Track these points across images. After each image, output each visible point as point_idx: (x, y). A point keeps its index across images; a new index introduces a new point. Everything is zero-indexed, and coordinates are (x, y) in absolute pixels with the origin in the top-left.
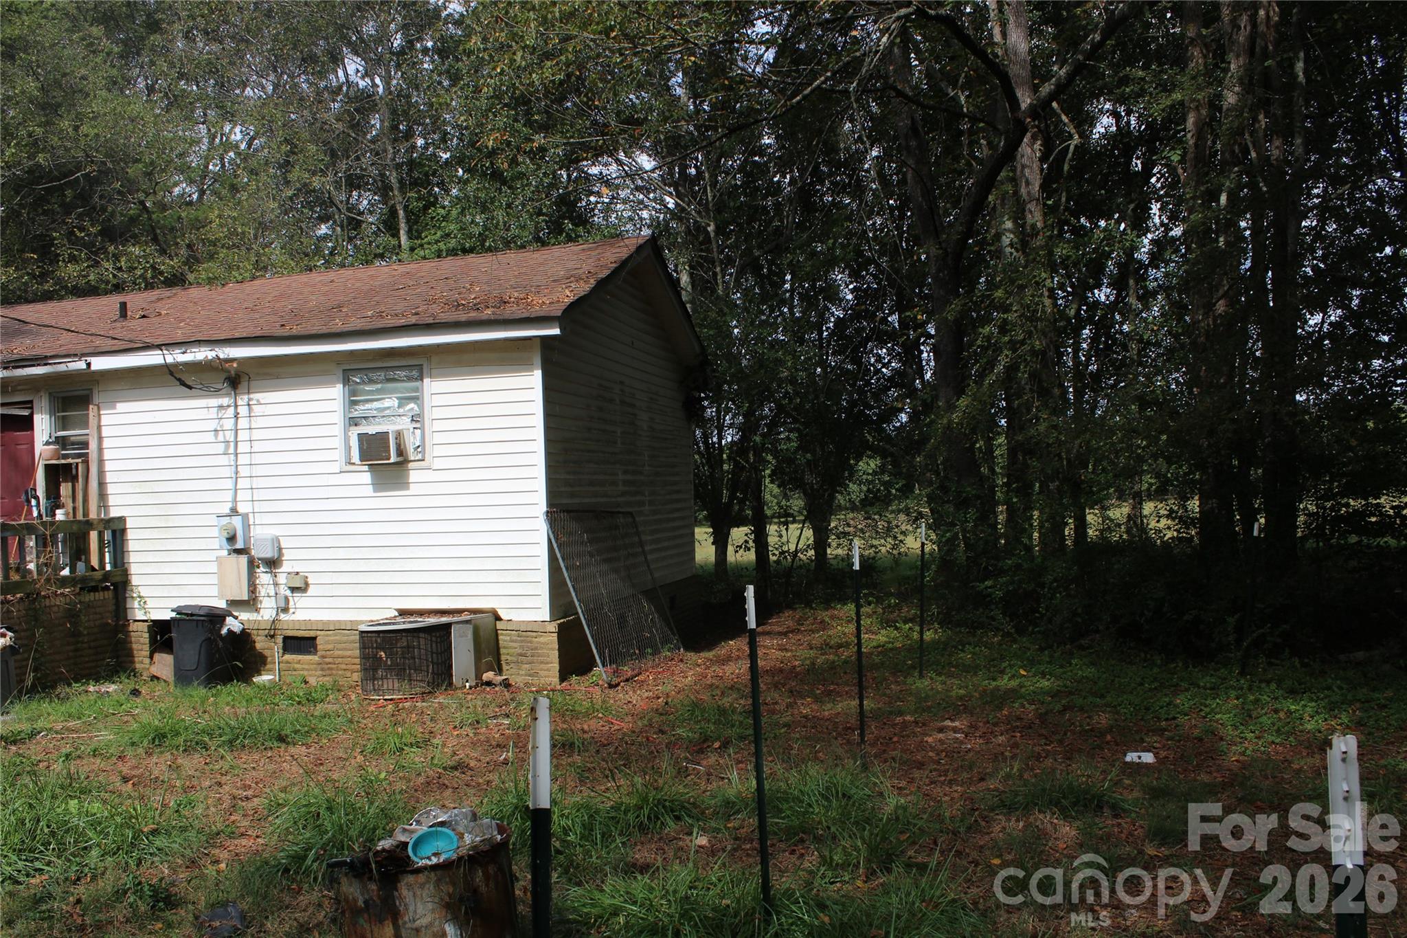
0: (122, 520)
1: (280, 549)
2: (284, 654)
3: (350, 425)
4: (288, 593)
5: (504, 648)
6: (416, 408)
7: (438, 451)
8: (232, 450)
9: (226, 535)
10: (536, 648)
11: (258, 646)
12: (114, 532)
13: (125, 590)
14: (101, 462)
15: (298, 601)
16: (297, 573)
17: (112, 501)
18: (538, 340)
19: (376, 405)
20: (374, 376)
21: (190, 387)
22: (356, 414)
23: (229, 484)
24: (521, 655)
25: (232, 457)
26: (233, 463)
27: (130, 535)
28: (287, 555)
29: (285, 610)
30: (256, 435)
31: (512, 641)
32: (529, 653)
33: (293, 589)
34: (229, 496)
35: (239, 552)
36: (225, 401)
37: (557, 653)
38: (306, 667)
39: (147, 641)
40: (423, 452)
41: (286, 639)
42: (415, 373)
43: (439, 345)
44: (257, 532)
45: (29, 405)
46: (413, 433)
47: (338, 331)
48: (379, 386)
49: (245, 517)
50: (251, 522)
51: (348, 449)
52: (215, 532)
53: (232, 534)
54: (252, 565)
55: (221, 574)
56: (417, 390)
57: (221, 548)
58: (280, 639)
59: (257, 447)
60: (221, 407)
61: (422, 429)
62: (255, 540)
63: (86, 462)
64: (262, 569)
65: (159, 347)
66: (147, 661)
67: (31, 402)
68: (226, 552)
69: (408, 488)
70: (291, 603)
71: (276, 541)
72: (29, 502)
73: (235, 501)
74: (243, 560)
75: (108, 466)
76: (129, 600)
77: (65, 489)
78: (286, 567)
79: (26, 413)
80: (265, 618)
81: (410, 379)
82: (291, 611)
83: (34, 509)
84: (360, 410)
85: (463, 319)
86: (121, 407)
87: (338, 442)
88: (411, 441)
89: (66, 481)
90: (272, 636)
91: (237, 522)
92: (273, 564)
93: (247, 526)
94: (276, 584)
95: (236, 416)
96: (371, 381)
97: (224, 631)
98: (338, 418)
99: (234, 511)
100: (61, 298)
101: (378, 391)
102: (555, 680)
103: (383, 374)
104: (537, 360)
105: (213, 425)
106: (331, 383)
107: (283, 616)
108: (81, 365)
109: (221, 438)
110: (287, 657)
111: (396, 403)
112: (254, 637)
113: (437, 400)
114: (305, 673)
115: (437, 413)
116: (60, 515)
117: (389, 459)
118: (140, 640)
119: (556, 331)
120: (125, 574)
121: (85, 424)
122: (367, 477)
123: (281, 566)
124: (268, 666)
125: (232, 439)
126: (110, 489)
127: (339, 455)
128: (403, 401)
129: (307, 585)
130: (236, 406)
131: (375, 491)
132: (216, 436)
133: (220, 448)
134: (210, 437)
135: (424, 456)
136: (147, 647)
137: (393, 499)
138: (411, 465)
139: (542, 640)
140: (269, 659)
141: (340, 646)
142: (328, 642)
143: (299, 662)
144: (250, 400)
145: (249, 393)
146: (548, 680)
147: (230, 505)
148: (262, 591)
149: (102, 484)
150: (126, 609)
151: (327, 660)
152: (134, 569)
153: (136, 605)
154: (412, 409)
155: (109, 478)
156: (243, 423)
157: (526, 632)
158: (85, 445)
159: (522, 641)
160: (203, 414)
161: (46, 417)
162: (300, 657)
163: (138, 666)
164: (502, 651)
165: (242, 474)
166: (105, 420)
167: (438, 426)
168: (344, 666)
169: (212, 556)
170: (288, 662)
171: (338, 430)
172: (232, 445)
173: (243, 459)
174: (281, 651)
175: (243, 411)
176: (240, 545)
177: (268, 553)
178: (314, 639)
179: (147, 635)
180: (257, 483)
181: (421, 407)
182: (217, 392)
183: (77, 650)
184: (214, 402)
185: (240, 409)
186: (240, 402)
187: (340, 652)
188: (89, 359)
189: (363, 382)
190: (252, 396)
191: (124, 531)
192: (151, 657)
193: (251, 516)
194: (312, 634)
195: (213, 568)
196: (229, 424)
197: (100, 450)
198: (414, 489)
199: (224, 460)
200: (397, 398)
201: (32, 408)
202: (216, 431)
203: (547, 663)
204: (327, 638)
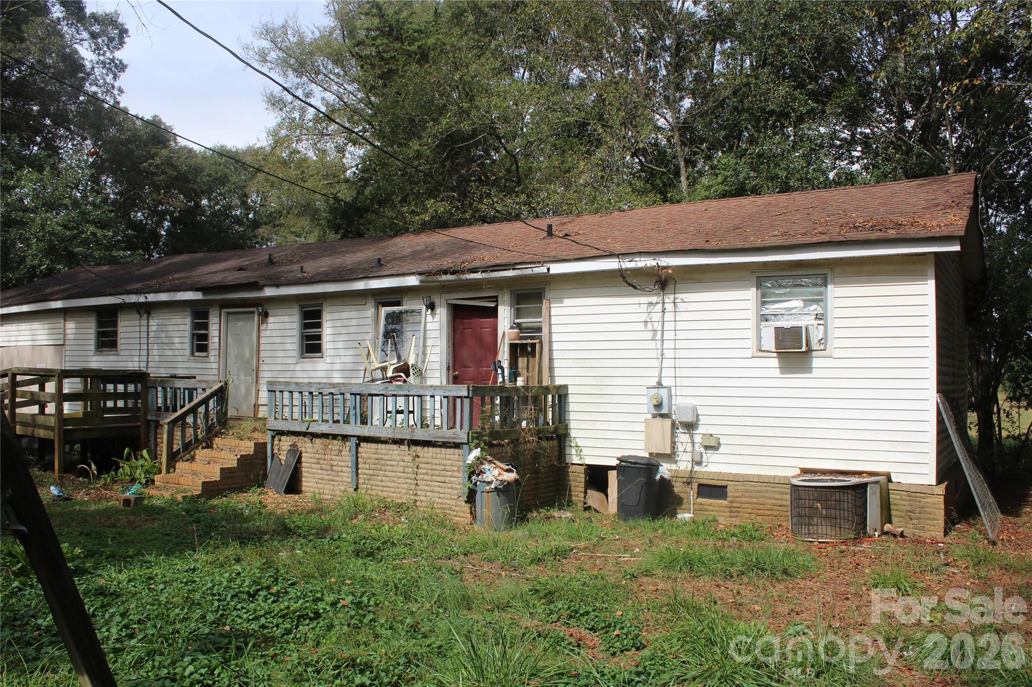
0: (565, 387)
1: (698, 415)
2: (697, 497)
3: (762, 320)
4: (702, 450)
5: (895, 504)
6: (819, 308)
7: (838, 343)
8: (659, 337)
9: (655, 403)
10: (924, 507)
11: (676, 490)
12: (560, 396)
13: (565, 440)
14: (551, 342)
15: (709, 456)
16: (711, 435)
17: (557, 372)
18: (933, 256)
19: (784, 305)
20: (784, 282)
21: (635, 288)
22: (766, 312)
23: (656, 363)
24: (910, 511)
25: (659, 343)
26: (659, 347)
27: (571, 399)
28: (703, 420)
29: (699, 463)
30: (680, 326)
31: (902, 500)
32: (917, 510)
33: (707, 448)
34: (656, 373)
35: (663, 416)
36: (654, 299)
37: (942, 512)
38: (717, 509)
39: (583, 480)
40: (825, 344)
41: (700, 485)
42: (819, 281)
43: (841, 259)
44: (677, 401)
45: (495, 299)
46: (817, 328)
47: (760, 246)
48: (787, 290)
49: (669, 388)
50: (673, 393)
51: (759, 338)
52: (645, 400)
53: (660, 401)
54: (674, 426)
55: (647, 433)
56: (820, 294)
57: (649, 412)
58: (695, 486)
59: (680, 335)
60: (650, 304)
61: (825, 325)
62: (678, 408)
63: (541, 343)
64: (680, 430)
65: (617, 256)
66: (582, 495)
67: (496, 297)
68: (650, 416)
69: (811, 372)
70: (705, 458)
71: (694, 409)
72: (497, 371)
73: (660, 377)
74: (667, 423)
75: (555, 346)
76: (567, 448)
77: (522, 362)
78: (701, 430)
79: (492, 305)
80: (682, 468)
81: (815, 285)
82: (704, 464)
83: (500, 376)
84: (771, 308)
85: (873, 238)
86: (567, 302)
87: (751, 334)
88: (816, 334)
89: (522, 356)
90: (689, 483)
91: (663, 393)
92: (690, 427)
93: (670, 396)
94: (693, 443)
95: (663, 311)
96: (780, 286)
97: (658, 477)
98: (751, 314)
99: (660, 385)
100: (470, 224)
101: (785, 294)
102: (940, 535)
103: (791, 281)
104: (932, 271)
105: (644, 317)
106: (746, 287)
107: (696, 468)
108: (543, 270)
109: (649, 327)
110: (700, 500)
111: (801, 304)
112: (673, 483)
113: (839, 303)
114: (716, 513)
115: (838, 313)
116: (520, 382)
117: (801, 348)
118: (577, 480)
119: (957, 248)
120: (566, 427)
121: (539, 314)
122: (775, 362)
123: (697, 429)
124: (683, 506)
125: (660, 328)
126: (556, 364)
127: (751, 344)
128: (808, 302)
129: (719, 444)
130: (664, 303)
131: (781, 373)
132: (646, 326)
133: (649, 335)
134: (641, 326)
135: (826, 347)
136: (583, 485)
137: (797, 380)
138: (814, 353)
139: (929, 500)
140: (685, 501)
141: (746, 494)
142: (737, 491)
143: (710, 505)
144: (675, 299)
145: (675, 293)
146: (933, 534)
147: (657, 379)
148: (680, 448)
149: (551, 360)
150: (565, 454)
151: (735, 505)
152: (572, 425)
153: (573, 451)
154: (816, 309)
155: (556, 355)
156: (669, 316)
157: (915, 493)
158: (539, 330)
159: (911, 501)
160: (636, 308)
161: (507, 308)
162: (712, 501)
163: (573, 498)
164: (892, 507)
165: (666, 356)
166: (554, 312)
167: (838, 323)
168: (750, 511)
169: (642, 418)
170: (701, 504)
171: (751, 324)
172: (659, 333)
173: (667, 345)
174: (696, 495)
175: (669, 307)
176: (665, 411)
177: (689, 419)
178: (726, 487)
179: (583, 476)
180: (679, 363)
181: (825, 308)
182: (650, 293)
183: (536, 484)
184: (645, 300)
185: (666, 306)
186: (667, 300)
187: (747, 499)
188: (548, 265)
189: (773, 287)
190: (677, 296)
191: (566, 395)
192: (586, 493)
193: (673, 389)
194: (723, 483)
195: (642, 427)
196: (657, 317)
197: (550, 333)
198: (815, 373)
199: (652, 345)
200: (803, 300)
201: (497, 301)
202: (646, 322)
203: (934, 519)
204: (736, 488)
